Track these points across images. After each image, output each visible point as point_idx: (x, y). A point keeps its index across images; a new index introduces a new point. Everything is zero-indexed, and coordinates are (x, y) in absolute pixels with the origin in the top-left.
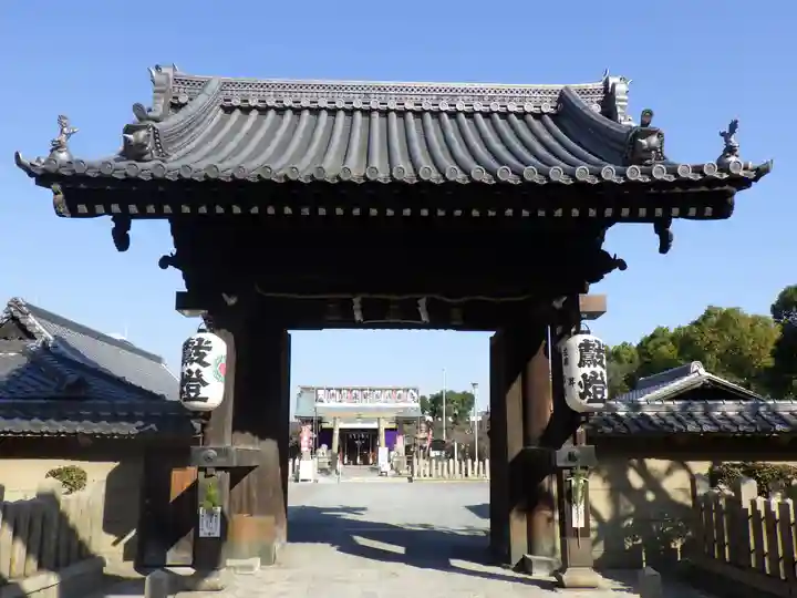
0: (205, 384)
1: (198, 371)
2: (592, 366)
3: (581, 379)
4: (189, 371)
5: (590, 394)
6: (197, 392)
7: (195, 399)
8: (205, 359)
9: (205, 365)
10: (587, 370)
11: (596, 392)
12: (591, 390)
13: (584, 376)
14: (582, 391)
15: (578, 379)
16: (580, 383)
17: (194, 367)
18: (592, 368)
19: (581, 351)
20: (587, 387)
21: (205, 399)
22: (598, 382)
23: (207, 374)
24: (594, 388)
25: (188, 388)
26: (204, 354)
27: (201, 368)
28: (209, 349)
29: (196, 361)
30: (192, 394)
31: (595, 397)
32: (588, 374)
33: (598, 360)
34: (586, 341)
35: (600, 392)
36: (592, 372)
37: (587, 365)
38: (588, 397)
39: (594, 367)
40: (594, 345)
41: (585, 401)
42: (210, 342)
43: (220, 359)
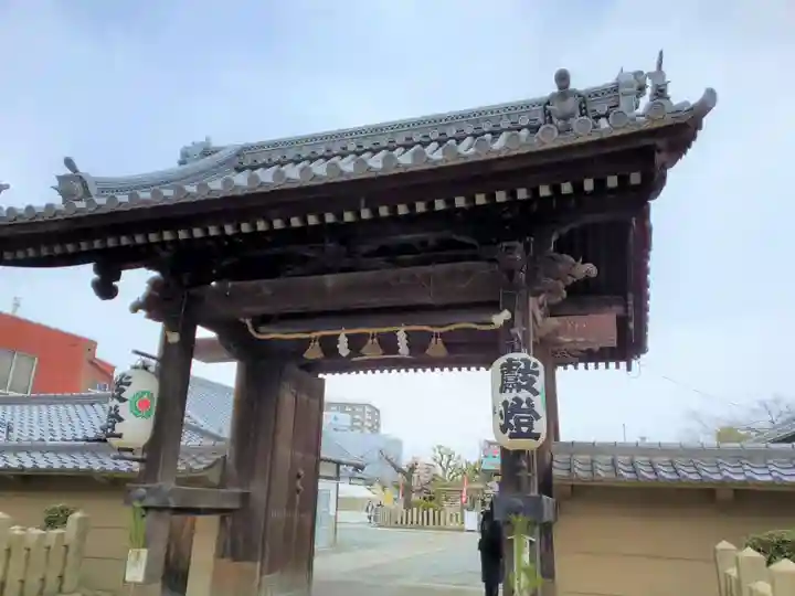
0: (121, 420)
1: (117, 407)
2: (514, 391)
3: (502, 408)
5: (511, 427)
6: (113, 427)
7: (110, 435)
8: (123, 395)
9: (124, 400)
10: (508, 396)
11: (519, 425)
12: (512, 421)
13: (505, 403)
14: (503, 422)
15: (499, 408)
16: (501, 414)
17: (114, 403)
18: (515, 394)
19: (502, 372)
20: (508, 418)
21: (120, 436)
22: (523, 411)
23: (124, 410)
24: (517, 419)
26: (124, 390)
27: (119, 403)
28: (129, 384)
31: (518, 429)
32: (510, 401)
33: (524, 383)
34: (510, 360)
35: (524, 425)
36: (516, 399)
37: (508, 391)
38: (509, 431)
39: (518, 391)
40: (519, 365)
41: (507, 434)
42: (130, 377)
43: (140, 394)
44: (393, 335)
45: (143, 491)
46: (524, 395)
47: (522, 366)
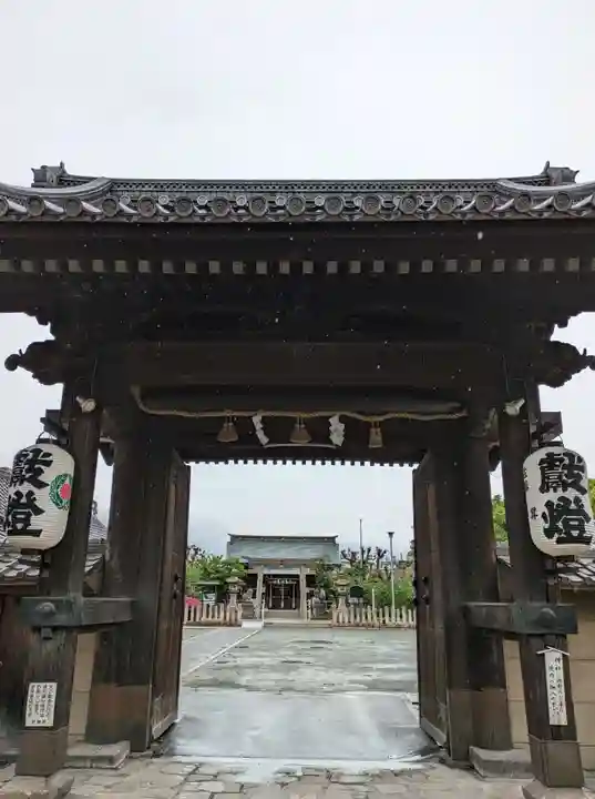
0: (39, 511)
1: (30, 493)
2: (560, 490)
3: (546, 509)
4: (18, 494)
5: (559, 531)
6: (27, 521)
7: (24, 532)
8: (42, 478)
9: (41, 485)
10: (553, 496)
11: (569, 528)
12: (560, 525)
13: (549, 504)
14: (547, 526)
15: (542, 509)
16: (544, 516)
17: (25, 488)
18: (560, 493)
19: (542, 469)
20: (554, 520)
21: (37, 533)
22: (572, 512)
23: (43, 498)
24: (566, 522)
25: (14, 517)
26: (41, 471)
27: (35, 490)
28: (48, 464)
29: (29, 480)
30: (19, 526)
31: (568, 533)
32: (556, 502)
33: (570, 481)
34: (550, 455)
35: (575, 528)
36: (561, 499)
37: (551, 490)
38: (556, 536)
39: (564, 490)
40: (561, 460)
41: (555, 539)
42: (50, 455)
43: (60, 479)
44: (325, 422)
45: (52, 606)
46: (571, 494)
47: (567, 461)
